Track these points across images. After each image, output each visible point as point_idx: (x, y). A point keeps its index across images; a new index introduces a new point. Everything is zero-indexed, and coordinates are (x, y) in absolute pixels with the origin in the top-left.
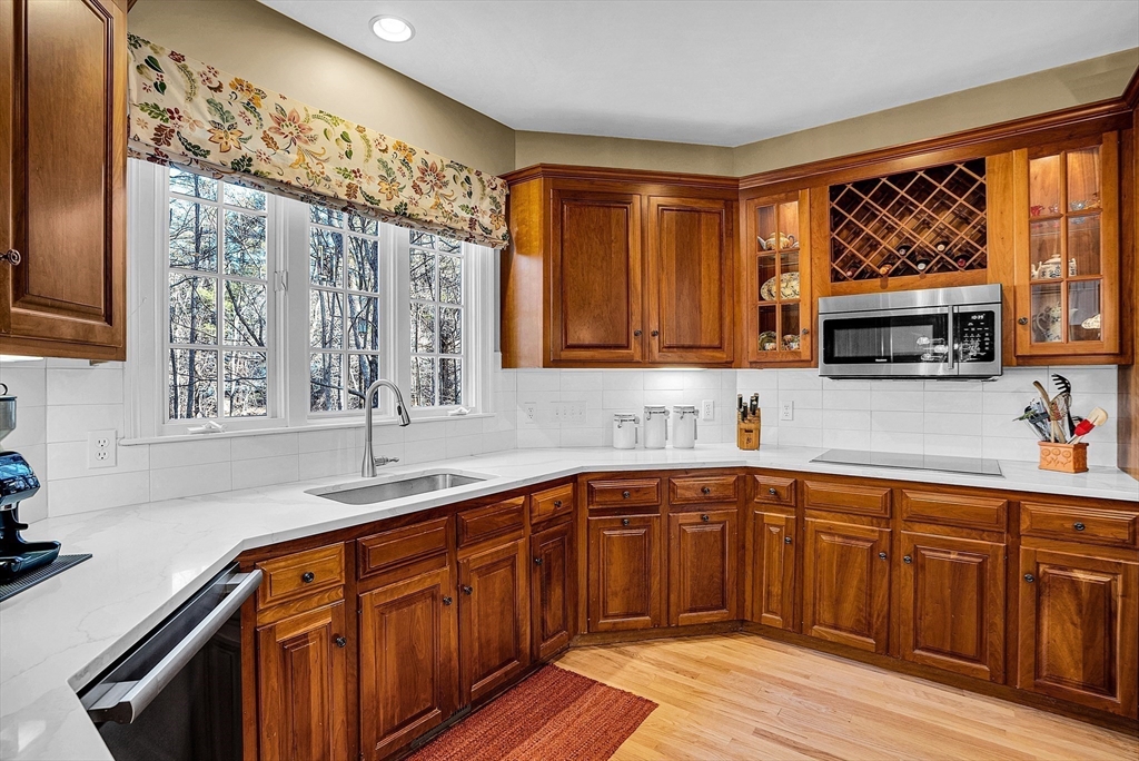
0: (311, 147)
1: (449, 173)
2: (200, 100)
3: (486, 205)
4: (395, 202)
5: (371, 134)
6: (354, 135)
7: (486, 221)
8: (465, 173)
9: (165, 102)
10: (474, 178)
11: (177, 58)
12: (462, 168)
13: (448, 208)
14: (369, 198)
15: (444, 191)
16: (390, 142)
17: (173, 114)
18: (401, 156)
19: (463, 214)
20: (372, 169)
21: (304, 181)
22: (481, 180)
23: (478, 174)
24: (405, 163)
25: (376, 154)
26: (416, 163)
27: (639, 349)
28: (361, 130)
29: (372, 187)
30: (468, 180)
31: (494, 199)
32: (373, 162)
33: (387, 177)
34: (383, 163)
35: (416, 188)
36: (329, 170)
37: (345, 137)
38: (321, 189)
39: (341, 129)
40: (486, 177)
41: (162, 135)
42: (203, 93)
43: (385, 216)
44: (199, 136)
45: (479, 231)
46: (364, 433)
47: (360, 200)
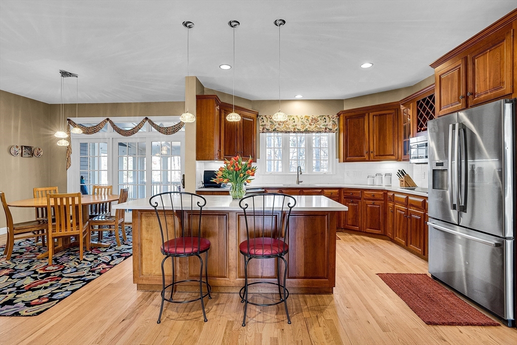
0: (287, 123)
1: (319, 119)
2: (269, 121)
3: (331, 123)
4: (305, 129)
5: (299, 116)
6: (295, 118)
7: (330, 127)
8: (324, 117)
9: (264, 124)
10: (327, 118)
11: (265, 116)
12: (323, 116)
13: (318, 127)
14: (298, 130)
15: (318, 123)
16: (303, 116)
17: (265, 125)
18: (306, 119)
19: (323, 127)
20: (300, 123)
21: (285, 130)
22: (329, 117)
23: (328, 116)
24: (307, 120)
25: (300, 120)
26: (310, 119)
27: (368, 157)
28: (297, 116)
29: (299, 127)
30: (325, 118)
31: (333, 121)
32: (300, 122)
33: (303, 124)
34: (302, 122)
35: (310, 124)
36: (290, 126)
37: (293, 119)
38: (288, 130)
39: (293, 117)
40: (330, 116)
41: (263, 129)
42: (269, 120)
43: (302, 132)
44: (268, 127)
45: (328, 130)
46: (297, 176)
47: (296, 130)
